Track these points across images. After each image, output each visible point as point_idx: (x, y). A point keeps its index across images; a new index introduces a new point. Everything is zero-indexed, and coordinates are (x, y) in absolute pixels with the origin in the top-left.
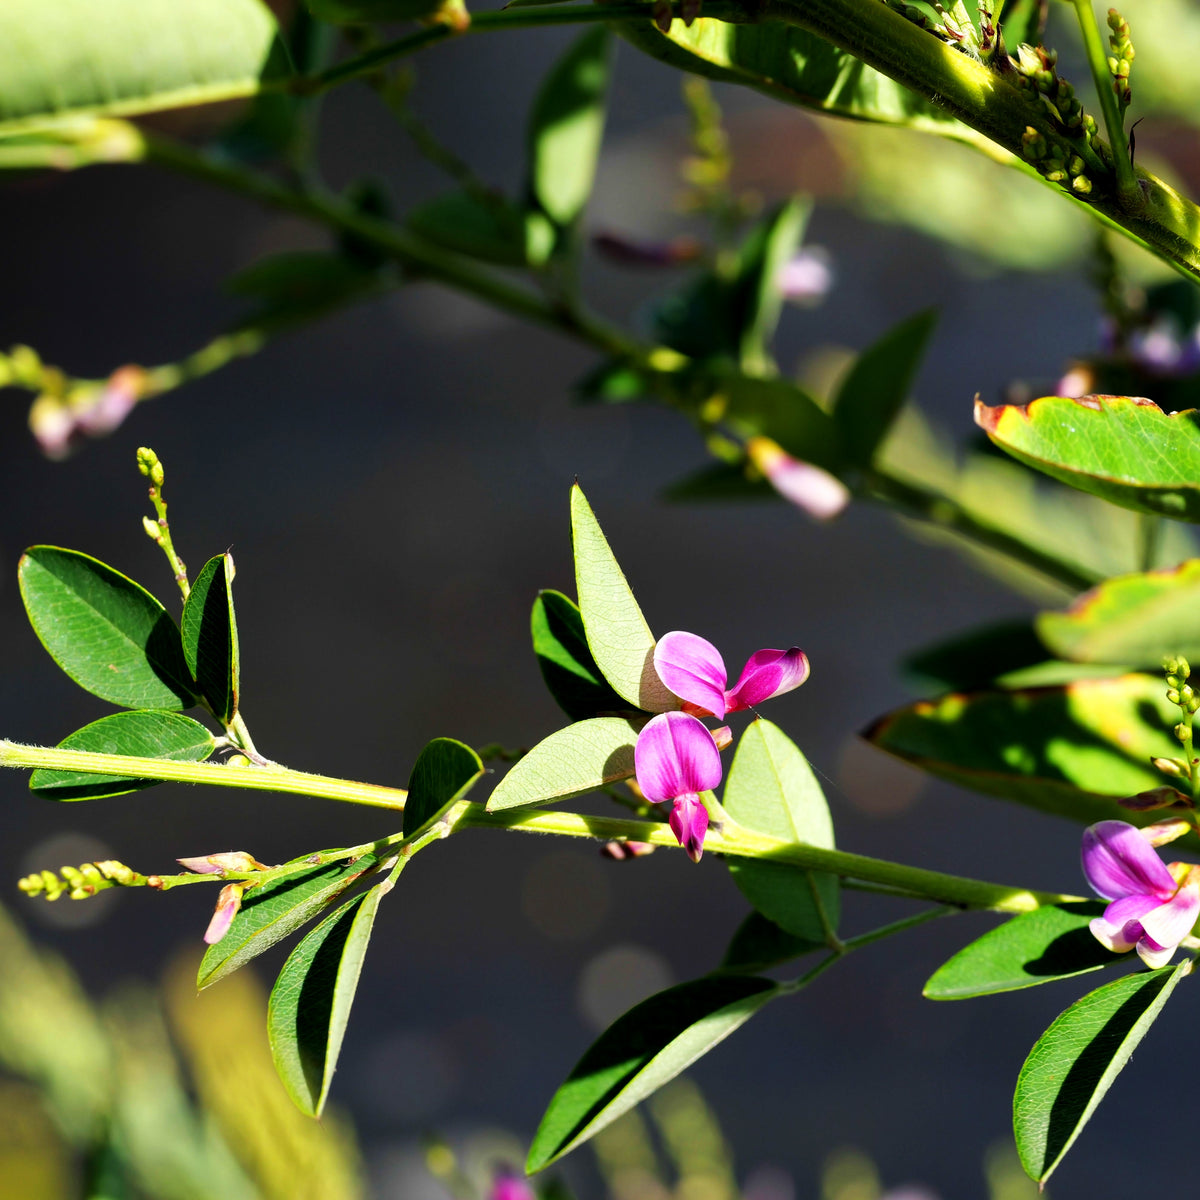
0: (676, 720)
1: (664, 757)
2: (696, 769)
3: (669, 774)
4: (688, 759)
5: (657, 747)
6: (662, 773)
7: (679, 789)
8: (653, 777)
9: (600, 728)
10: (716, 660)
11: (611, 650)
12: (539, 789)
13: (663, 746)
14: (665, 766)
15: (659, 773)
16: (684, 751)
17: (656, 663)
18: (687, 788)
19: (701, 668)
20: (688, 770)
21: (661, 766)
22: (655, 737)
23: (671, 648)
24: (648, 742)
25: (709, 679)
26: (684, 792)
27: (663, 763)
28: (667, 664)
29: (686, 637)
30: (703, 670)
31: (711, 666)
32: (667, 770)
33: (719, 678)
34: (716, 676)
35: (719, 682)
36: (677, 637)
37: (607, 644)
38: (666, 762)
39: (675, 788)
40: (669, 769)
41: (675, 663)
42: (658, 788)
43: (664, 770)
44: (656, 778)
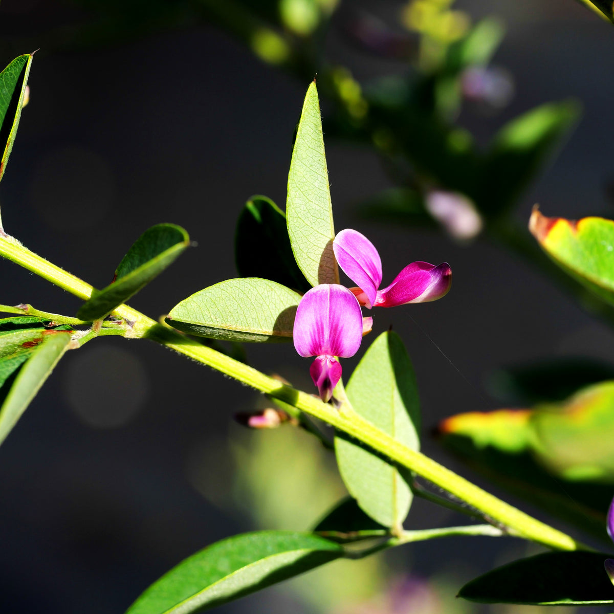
0: (337, 292)
1: (319, 319)
2: (342, 335)
3: (319, 333)
4: (337, 326)
5: (315, 309)
6: (314, 332)
7: (323, 349)
8: (306, 332)
9: (272, 290)
10: (378, 263)
11: (301, 221)
12: (213, 317)
13: (320, 310)
14: (318, 326)
15: (312, 331)
16: (336, 318)
17: (334, 245)
18: (330, 350)
19: (366, 263)
20: (335, 335)
21: (315, 325)
22: (316, 301)
23: (347, 239)
24: (310, 303)
25: (369, 274)
26: (326, 352)
27: (317, 323)
28: (342, 249)
29: (361, 238)
30: (367, 265)
31: (373, 264)
32: (318, 330)
33: (377, 277)
34: (375, 274)
35: (376, 279)
36: (355, 235)
37: (300, 216)
38: (320, 323)
39: (321, 347)
40: (320, 330)
41: (348, 251)
42: (307, 343)
43: (316, 329)
44: (309, 333)
